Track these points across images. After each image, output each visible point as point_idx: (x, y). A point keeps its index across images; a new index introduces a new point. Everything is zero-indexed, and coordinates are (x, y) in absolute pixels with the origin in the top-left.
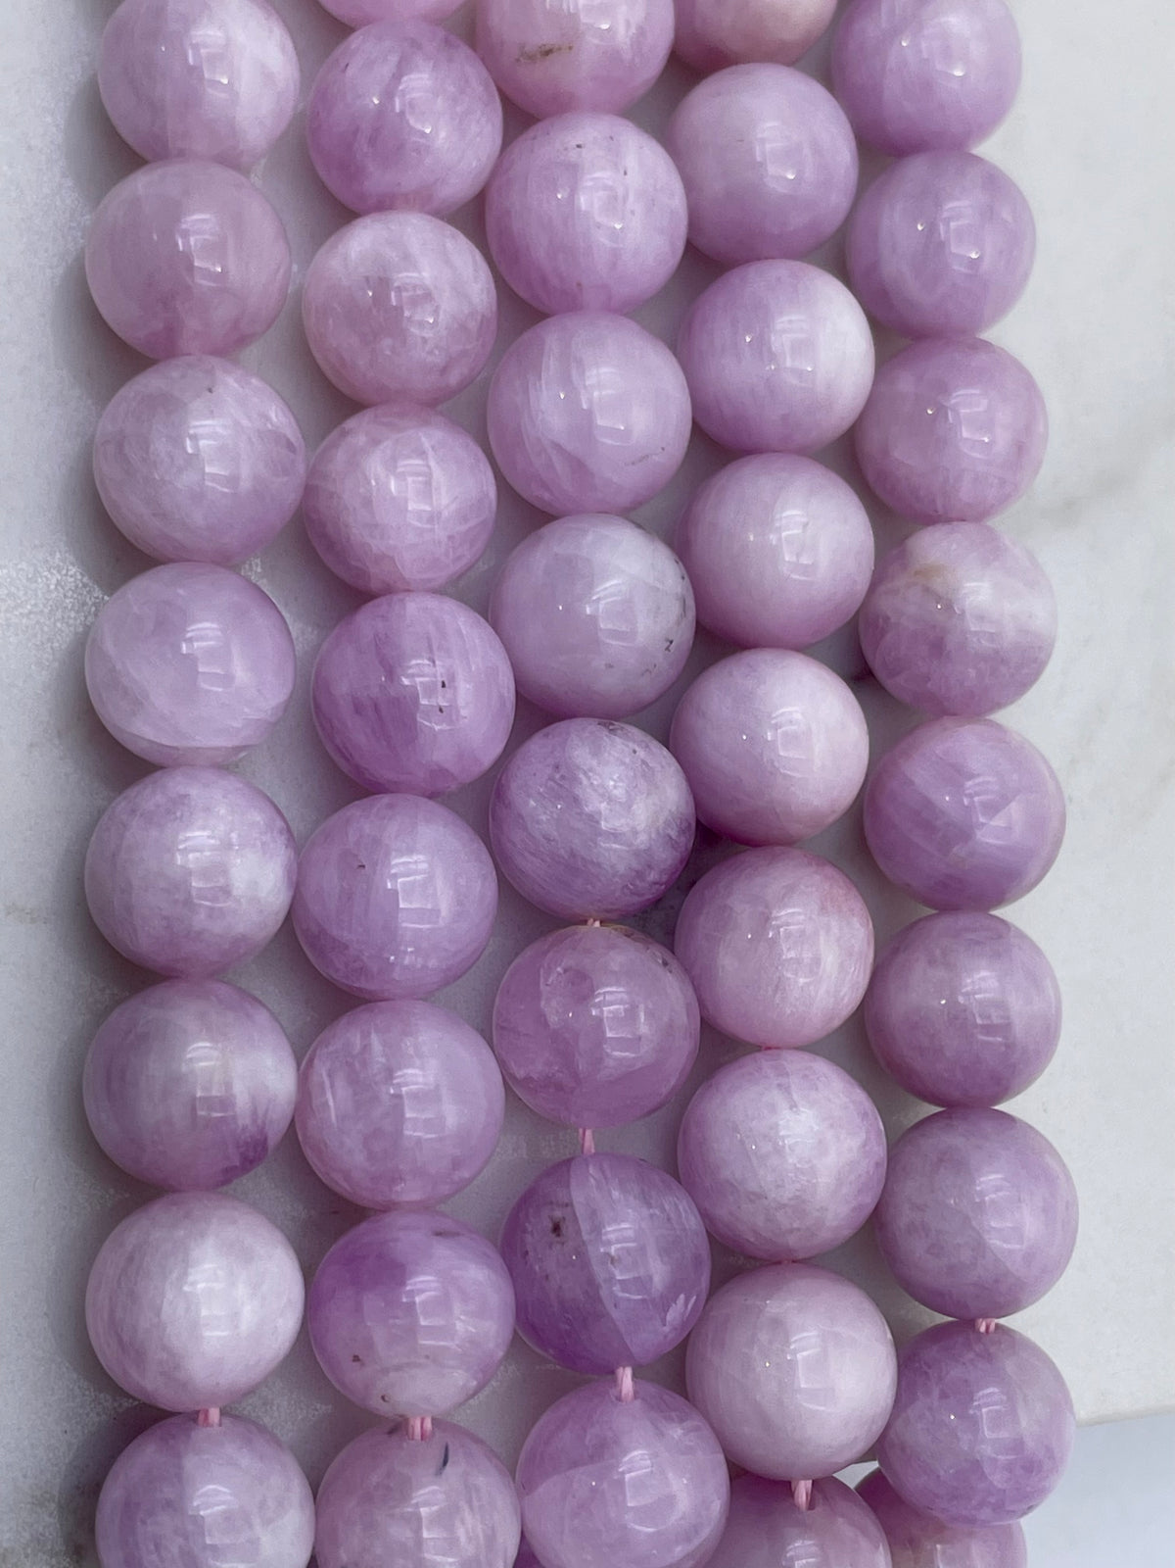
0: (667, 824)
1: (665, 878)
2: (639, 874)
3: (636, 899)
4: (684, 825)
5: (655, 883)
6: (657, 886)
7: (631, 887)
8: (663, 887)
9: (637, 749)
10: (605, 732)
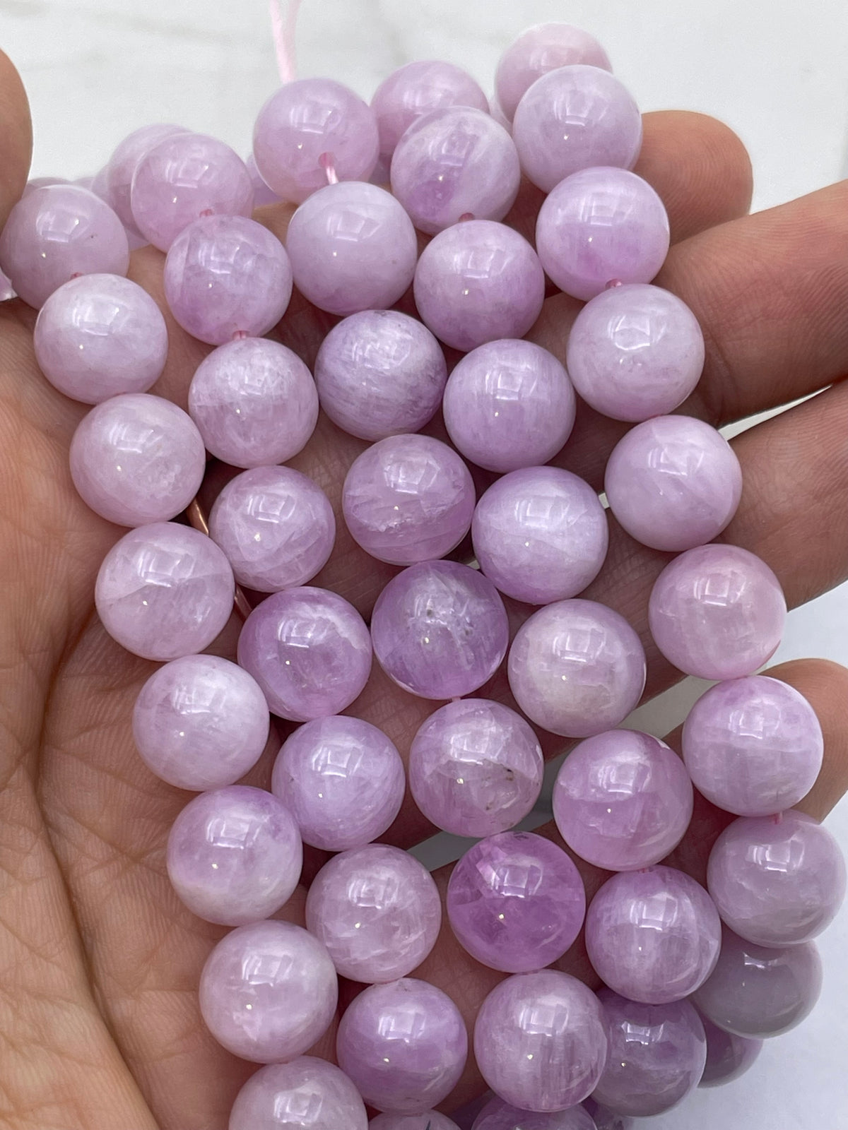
0: (427, 368)
1: (431, 404)
2: (415, 403)
3: (415, 420)
4: (438, 368)
5: (426, 408)
6: (427, 410)
7: (411, 412)
8: (431, 410)
9: (400, 323)
10: (380, 316)
